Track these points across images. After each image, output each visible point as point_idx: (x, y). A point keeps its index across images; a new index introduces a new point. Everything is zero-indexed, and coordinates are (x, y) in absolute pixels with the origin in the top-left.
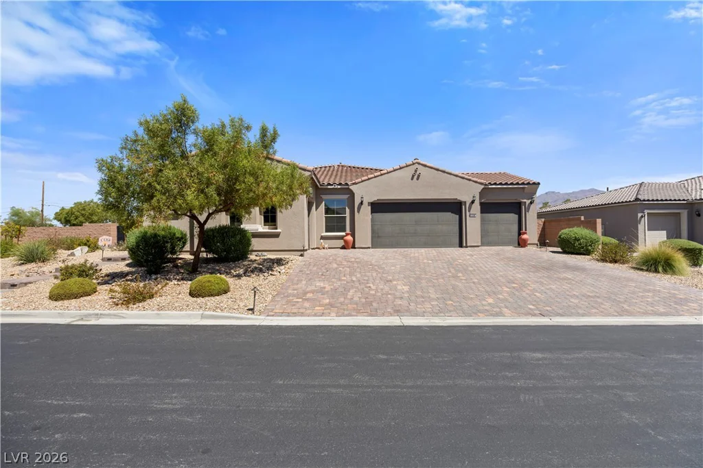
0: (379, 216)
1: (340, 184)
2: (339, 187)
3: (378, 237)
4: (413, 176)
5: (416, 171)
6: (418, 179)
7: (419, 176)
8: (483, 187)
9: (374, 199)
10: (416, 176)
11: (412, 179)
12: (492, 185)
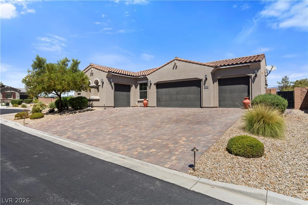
0: (160, 90)
1: (143, 76)
2: (143, 77)
3: (160, 101)
4: (174, 67)
5: (175, 64)
6: (176, 69)
7: (177, 67)
8: (213, 68)
9: (156, 81)
10: (175, 67)
11: (173, 69)
12: (222, 66)
